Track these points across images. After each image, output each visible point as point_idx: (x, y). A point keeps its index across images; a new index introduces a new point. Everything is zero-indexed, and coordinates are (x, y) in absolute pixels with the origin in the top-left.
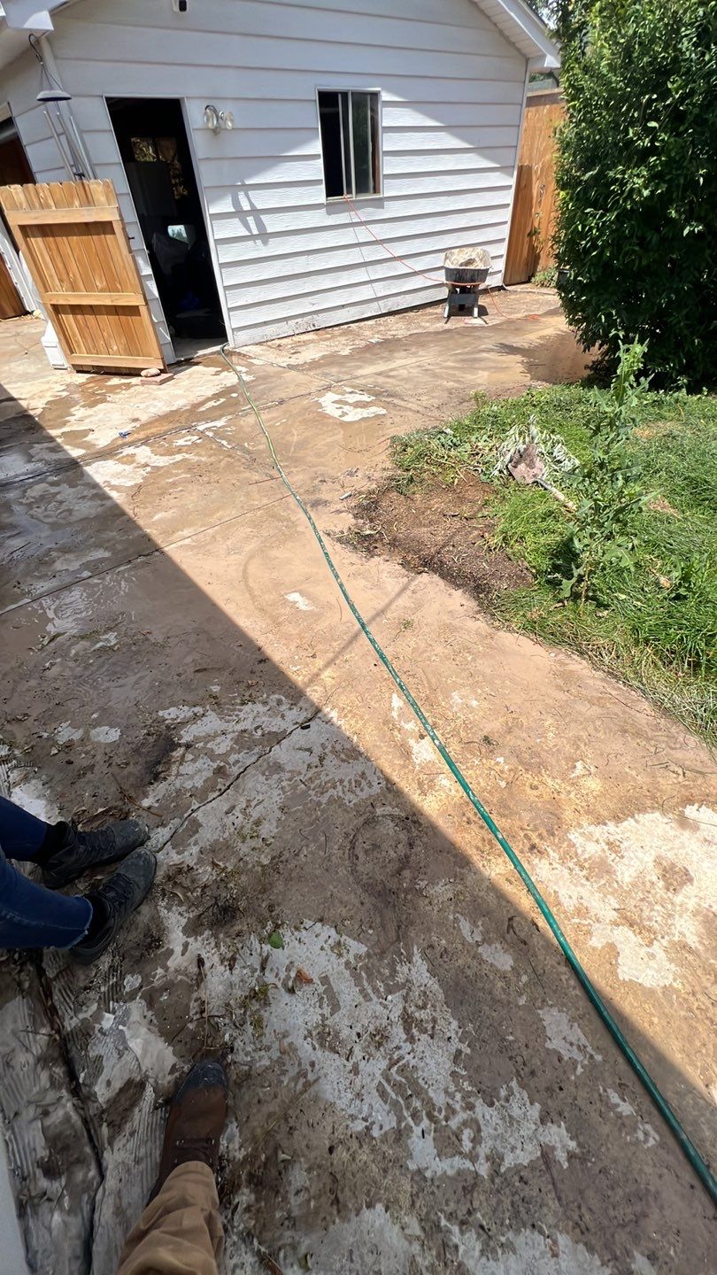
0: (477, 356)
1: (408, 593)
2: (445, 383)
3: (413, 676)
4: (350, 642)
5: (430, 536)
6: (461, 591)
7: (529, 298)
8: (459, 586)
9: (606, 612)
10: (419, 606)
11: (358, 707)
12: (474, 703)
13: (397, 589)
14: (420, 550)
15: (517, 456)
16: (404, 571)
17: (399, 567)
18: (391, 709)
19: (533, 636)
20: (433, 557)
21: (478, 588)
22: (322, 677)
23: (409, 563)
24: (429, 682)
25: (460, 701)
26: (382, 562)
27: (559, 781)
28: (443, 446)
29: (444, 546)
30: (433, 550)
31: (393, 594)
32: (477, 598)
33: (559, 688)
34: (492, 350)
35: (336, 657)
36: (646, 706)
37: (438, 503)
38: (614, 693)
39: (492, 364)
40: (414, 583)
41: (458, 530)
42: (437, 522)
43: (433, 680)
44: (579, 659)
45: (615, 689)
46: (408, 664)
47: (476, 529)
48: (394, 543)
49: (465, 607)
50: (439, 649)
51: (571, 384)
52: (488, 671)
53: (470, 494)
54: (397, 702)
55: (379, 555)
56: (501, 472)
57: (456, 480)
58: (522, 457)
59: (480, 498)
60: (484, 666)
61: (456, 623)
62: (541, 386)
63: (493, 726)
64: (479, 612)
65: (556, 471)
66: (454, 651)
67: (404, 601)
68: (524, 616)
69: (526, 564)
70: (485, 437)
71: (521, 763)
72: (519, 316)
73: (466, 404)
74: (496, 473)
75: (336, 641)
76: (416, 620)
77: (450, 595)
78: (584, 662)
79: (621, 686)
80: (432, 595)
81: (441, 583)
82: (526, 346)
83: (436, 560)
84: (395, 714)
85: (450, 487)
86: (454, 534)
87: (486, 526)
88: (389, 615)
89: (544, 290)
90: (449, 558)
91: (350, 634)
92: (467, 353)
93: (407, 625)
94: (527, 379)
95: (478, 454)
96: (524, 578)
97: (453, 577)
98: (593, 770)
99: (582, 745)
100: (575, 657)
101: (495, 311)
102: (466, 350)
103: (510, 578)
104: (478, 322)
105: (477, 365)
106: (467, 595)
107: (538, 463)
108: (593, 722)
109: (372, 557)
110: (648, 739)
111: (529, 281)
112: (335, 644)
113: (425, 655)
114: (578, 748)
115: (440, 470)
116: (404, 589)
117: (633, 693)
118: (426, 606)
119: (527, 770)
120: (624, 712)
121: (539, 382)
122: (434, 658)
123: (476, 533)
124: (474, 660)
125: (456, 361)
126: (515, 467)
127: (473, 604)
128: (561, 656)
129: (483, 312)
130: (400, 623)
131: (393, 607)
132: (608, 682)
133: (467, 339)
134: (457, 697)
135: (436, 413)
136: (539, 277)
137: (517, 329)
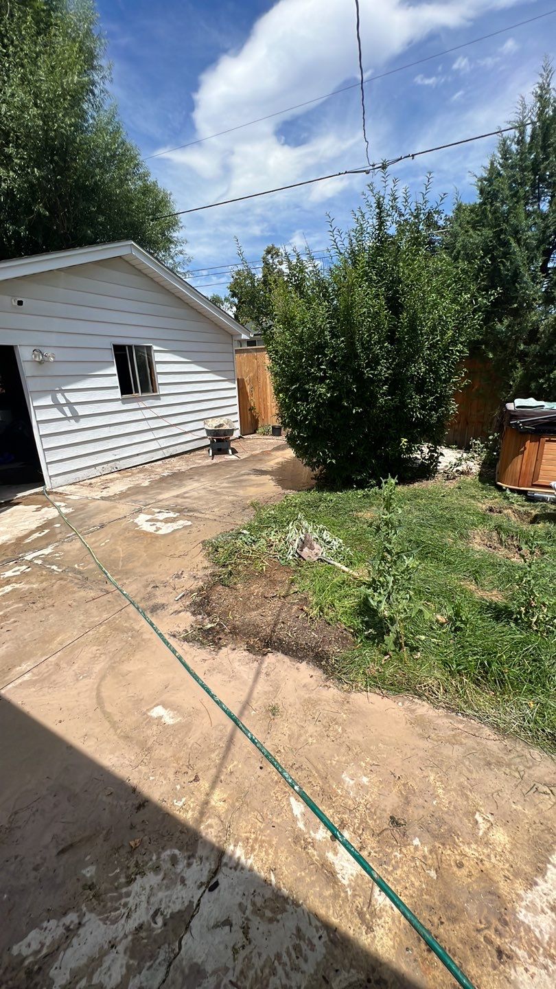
0: (241, 478)
1: (263, 676)
2: (227, 498)
3: (300, 767)
4: (228, 748)
5: (262, 617)
6: (304, 663)
7: (259, 442)
8: (301, 659)
9: (419, 654)
10: (277, 689)
11: (262, 831)
12: (365, 780)
13: (252, 676)
14: (258, 633)
15: (301, 543)
16: (251, 655)
17: (246, 653)
18: (295, 820)
19: (378, 691)
20: (271, 637)
21: (318, 658)
22: (213, 803)
23: (253, 647)
24: (318, 771)
25: (352, 782)
26: (230, 651)
27: (474, 846)
28: (246, 543)
29: (275, 625)
30: (268, 630)
31: (250, 682)
32: (320, 667)
33: (422, 737)
34: (249, 474)
35: (219, 772)
36: (487, 731)
37: (257, 588)
38: (461, 726)
39: (255, 483)
40: (264, 666)
41: (281, 608)
42: (263, 604)
43: (320, 767)
44: (420, 702)
45: (459, 723)
46: (290, 756)
47: (294, 604)
48: (235, 631)
49: (314, 677)
50: (311, 729)
51: (310, 490)
52: (360, 738)
53: (279, 576)
54: (298, 807)
55: (225, 646)
56: (293, 556)
57: (264, 567)
58: (304, 543)
59: (285, 578)
60: (355, 734)
61: (314, 695)
62: (291, 493)
63: (391, 802)
64: (327, 680)
65: (330, 549)
66: (325, 727)
67: (262, 687)
68: (364, 673)
69: (343, 626)
70: (273, 533)
71: (435, 837)
72: (258, 452)
73: (247, 510)
74: (291, 558)
75: (213, 751)
76: (280, 703)
77: (297, 669)
78: (424, 703)
79: (461, 718)
80: (283, 673)
81: (286, 659)
82: (270, 469)
83: (274, 639)
84: (301, 825)
85: (262, 574)
86: (279, 612)
87: (300, 600)
88: (254, 704)
89: (267, 437)
90: (284, 634)
91: (225, 739)
92: (235, 477)
93: (274, 711)
94: (280, 489)
95: (272, 545)
96: (346, 638)
97: (295, 651)
98: (491, 818)
99: (469, 793)
100: (416, 700)
101: (242, 450)
102: (233, 475)
103: (336, 640)
104: (233, 457)
105: (244, 484)
106: (311, 666)
107: (316, 546)
108: (463, 763)
109: (220, 648)
110: (509, 765)
111: (255, 432)
112: (213, 756)
113: (302, 739)
114: (467, 798)
115: (249, 562)
116: (258, 673)
117: (472, 721)
118: (283, 685)
119: (443, 844)
120: (478, 744)
121: (289, 491)
122: (310, 740)
123: (295, 607)
124: (344, 731)
125: (229, 483)
126: (302, 551)
127: (318, 673)
128: (407, 703)
129: (234, 452)
130: (267, 711)
131: (255, 695)
132: (452, 718)
133: (231, 468)
134: (348, 779)
135: (229, 520)
136: (260, 430)
137: (260, 460)
